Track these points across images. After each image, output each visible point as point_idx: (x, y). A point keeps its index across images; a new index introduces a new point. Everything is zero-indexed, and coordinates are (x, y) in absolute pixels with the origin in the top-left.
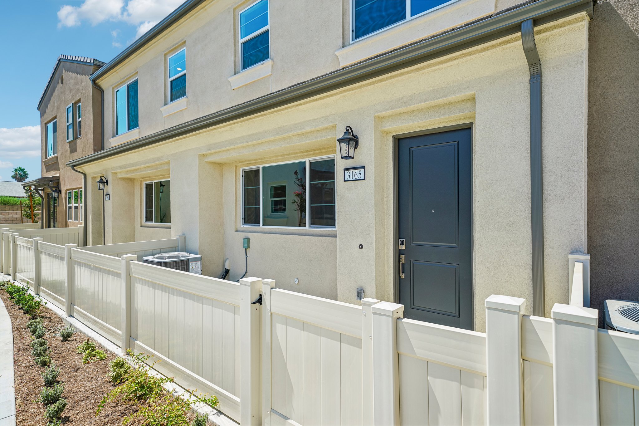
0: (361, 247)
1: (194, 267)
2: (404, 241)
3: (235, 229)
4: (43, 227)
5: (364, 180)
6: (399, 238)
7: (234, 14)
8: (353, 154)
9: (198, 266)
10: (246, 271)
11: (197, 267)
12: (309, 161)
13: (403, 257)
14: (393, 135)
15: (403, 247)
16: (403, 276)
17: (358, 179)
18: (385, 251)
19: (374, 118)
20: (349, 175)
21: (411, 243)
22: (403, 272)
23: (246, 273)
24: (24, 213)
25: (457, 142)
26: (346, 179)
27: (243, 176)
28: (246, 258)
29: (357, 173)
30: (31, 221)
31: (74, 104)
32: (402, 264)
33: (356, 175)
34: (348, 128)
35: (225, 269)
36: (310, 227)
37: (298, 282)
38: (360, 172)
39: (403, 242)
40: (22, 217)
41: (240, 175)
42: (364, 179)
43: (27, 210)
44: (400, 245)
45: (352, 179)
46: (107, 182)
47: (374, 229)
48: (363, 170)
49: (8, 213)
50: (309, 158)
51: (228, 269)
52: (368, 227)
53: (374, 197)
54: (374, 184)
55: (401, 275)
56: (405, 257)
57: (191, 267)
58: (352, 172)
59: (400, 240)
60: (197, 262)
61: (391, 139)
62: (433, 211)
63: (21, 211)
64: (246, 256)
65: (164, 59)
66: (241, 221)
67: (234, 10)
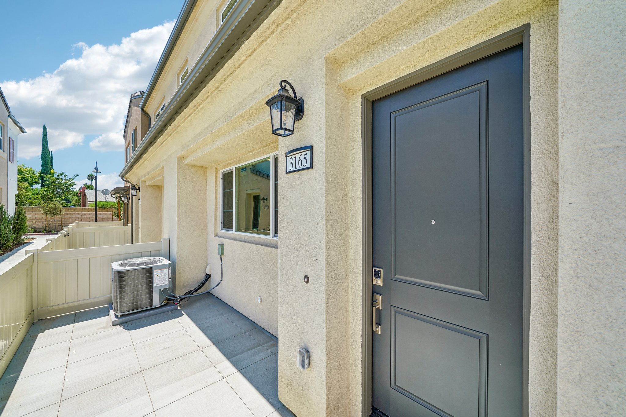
0: (307, 279)
1: (159, 275)
2: (380, 271)
3: (215, 233)
4: (124, 225)
5: (311, 170)
6: (373, 266)
7: (217, 15)
8: (292, 127)
9: (165, 274)
10: (222, 279)
11: (163, 274)
12: (274, 156)
13: (379, 298)
14: (362, 93)
15: (379, 282)
16: (378, 330)
17: (303, 167)
18: (348, 287)
19: (326, 61)
20: (292, 163)
21: (392, 277)
22: (378, 324)
23: (221, 281)
24: (114, 214)
25: (484, 83)
26: (288, 170)
27: (222, 179)
28: (222, 265)
29: (302, 158)
30: (119, 219)
31: (135, 130)
32: (378, 310)
33: (300, 161)
34: (284, 84)
35: (206, 274)
36: (274, 236)
37: (261, 301)
38: (305, 156)
39: (378, 273)
40: (112, 217)
41: (220, 178)
42: (311, 167)
43: (116, 211)
44: (374, 278)
45: (296, 168)
46: (139, 189)
47: (325, 253)
48: (309, 153)
49: (84, 214)
50: (273, 153)
51: (208, 274)
52: (316, 247)
53: (324, 197)
54: (324, 174)
55: (375, 330)
56: (382, 299)
57: (155, 276)
58: (296, 157)
59: (374, 268)
60: (164, 270)
61: (360, 100)
62: (433, 222)
63: (112, 212)
64: (222, 263)
65: (177, 79)
66: (220, 226)
67: (217, 12)
